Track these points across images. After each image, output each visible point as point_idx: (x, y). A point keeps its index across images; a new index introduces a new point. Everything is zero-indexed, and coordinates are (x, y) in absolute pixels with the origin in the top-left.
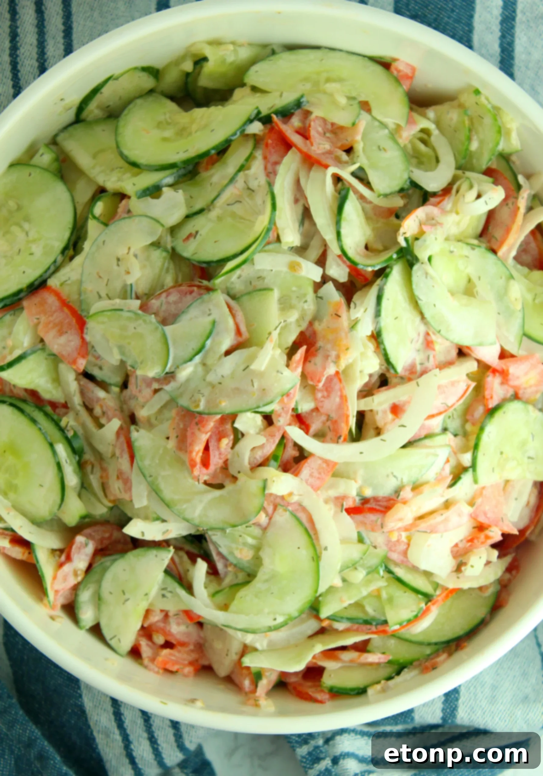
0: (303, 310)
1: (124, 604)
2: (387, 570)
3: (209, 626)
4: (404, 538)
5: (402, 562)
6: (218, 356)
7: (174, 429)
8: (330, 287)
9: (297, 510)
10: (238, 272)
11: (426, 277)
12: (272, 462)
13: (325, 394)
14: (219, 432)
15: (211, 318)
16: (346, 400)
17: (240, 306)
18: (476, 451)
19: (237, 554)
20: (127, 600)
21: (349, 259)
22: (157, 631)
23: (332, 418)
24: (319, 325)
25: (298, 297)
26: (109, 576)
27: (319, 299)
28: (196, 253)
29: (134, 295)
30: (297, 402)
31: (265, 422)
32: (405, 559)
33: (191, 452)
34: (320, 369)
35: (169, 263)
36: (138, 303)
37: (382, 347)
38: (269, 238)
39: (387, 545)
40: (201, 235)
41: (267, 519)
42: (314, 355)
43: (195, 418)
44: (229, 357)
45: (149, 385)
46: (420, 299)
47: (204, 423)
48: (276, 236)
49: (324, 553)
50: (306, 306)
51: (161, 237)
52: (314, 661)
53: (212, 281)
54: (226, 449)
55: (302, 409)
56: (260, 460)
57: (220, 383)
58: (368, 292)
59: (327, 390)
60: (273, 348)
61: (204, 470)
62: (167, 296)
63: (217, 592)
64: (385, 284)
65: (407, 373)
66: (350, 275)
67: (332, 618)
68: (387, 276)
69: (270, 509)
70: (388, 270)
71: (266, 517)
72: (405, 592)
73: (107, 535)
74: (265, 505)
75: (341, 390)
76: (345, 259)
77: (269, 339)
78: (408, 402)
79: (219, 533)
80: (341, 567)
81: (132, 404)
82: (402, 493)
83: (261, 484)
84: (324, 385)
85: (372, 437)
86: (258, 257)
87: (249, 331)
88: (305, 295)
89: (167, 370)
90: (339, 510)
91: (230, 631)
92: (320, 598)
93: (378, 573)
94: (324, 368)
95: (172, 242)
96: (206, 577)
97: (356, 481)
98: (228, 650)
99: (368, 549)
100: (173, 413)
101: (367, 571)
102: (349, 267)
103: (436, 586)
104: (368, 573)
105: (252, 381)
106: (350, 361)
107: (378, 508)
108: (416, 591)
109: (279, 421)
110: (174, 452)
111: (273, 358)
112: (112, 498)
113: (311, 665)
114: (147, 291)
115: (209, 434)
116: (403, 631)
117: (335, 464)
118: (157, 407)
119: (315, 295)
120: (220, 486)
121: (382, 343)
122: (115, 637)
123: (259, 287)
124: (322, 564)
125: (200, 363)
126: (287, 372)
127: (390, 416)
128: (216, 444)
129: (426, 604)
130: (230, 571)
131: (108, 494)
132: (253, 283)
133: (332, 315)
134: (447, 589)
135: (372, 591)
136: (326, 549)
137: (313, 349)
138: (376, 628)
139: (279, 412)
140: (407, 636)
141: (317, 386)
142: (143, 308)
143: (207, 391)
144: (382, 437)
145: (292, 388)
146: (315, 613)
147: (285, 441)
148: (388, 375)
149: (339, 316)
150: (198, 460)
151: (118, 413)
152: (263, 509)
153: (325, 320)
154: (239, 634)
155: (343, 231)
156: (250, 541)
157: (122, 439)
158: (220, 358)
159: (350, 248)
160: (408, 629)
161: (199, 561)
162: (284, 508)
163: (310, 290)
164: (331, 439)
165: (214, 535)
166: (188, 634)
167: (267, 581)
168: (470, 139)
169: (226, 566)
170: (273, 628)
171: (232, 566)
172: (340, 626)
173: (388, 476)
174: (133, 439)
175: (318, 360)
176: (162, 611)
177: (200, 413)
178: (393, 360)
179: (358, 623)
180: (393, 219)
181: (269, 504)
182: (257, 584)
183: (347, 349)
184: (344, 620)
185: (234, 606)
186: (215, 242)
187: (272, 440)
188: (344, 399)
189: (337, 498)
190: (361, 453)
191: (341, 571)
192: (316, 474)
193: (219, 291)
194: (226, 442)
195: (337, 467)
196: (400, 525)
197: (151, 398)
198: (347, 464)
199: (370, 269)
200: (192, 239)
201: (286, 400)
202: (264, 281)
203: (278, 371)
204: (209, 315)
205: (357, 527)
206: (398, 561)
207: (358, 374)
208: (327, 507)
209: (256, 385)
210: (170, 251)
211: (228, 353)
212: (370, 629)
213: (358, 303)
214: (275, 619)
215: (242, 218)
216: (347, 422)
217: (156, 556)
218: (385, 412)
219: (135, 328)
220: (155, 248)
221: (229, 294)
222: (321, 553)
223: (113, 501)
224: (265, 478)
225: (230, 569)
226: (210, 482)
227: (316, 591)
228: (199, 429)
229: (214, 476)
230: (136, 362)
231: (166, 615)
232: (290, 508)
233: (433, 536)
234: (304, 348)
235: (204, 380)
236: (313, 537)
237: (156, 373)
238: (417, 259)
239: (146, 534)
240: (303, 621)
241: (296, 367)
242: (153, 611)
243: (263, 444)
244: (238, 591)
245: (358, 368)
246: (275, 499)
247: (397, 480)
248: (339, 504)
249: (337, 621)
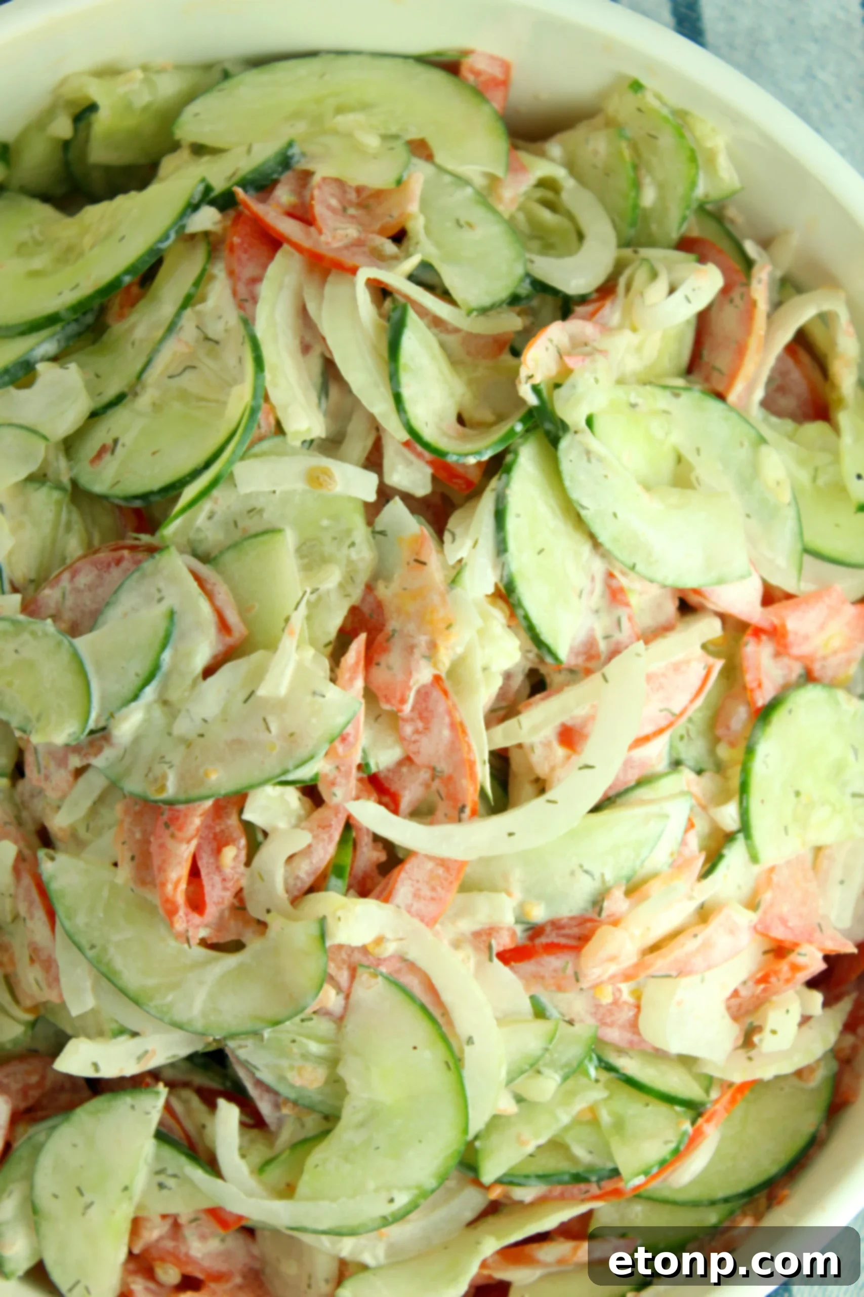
0: (350, 562)
1: (84, 1214)
2: (603, 1065)
3: (267, 1233)
4: (626, 996)
5: (631, 1043)
6: (189, 681)
7: (124, 843)
8: (397, 508)
9: (399, 971)
10: (207, 506)
11: (589, 460)
12: (334, 881)
13: (420, 725)
14: (215, 835)
15: (163, 608)
16: (464, 732)
17: (220, 572)
18: (745, 796)
19: (294, 1078)
20: (89, 1206)
21: (426, 446)
22: (163, 1260)
23: (442, 772)
24: (386, 587)
25: (334, 539)
26: (46, 1161)
27: (379, 537)
28: (118, 482)
29: (7, 586)
30: (364, 751)
31: (308, 802)
32: (636, 1038)
33: (163, 884)
34: (400, 677)
35: (69, 512)
36: (17, 598)
37: (520, 612)
38: (259, 427)
39: (594, 1014)
40: (123, 445)
41: (341, 998)
42: (385, 650)
43: (162, 814)
44: (211, 680)
45: (62, 762)
46: (583, 507)
47: (182, 820)
48: (272, 422)
49: (467, 1049)
50: (354, 554)
51: (46, 461)
52: (486, 1272)
53: (158, 534)
54: (234, 868)
55: (377, 765)
56: (308, 881)
57: (202, 735)
58: (475, 507)
59: (421, 717)
60: (298, 647)
61: (196, 918)
62: (73, 577)
63: (268, 1162)
64: (507, 485)
65: (580, 660)
66: (434, 479)
67: (505, 1179)
68: (508, 470)
69: (343, 977)
70: (509, 458)
71: (338, 994)
72: (647, 1105)
73: (34, 1079)
74: (332, 969)
75: (450, 713)
76: (419, 448)
77: (286, 631)
78: (591, 718)
79: (250, 1042)
80: (508, 1073)
81: (38, 805)
82: (606, 904)
83: (314, 929)
84: (413, 709)
85: (528, 799)
86: (240, 469)
87: (245, 621)
88: (349, 532)
89: (91, 725)
90: (485, 957)
91: (307, 1238)
92: (477, 1144)
93: (586, 1074)
94: (409, 674)
95: (71, 469)
96: (241, 1135)
97: (509, 894)
98: (310, 1277)
99: (556, 1030)
100: (116, 812)
101: (562, 1073)
102: (431, 463)
103: (709, 1082)
104: (565, 1078)
105: (265, 720)
106: (459, 650)
107: (563, 941)
108: (669, 1099)
109: (335, 795)
110: (132, 890)
111: (300, 667)
112: (28, 1003)
113: (480, 1282)
114: (33, 576)
115: (194, 843)
116: (654, 1184)
117: (462, 864)
118: (88, 803)
119: (370, 529)
120: (236, 946)
121: (519, 605)
122: (77, 1283)
123: (253, 531)
124: (467, 1073)
125: (156, 701)
126: (333, 692)
127: (560, 752)
128: (212, 860)
129: (693, 1123)
130: (287, 1116)
131: (21, 997)
132: (240, 525)
133: (408, 564)
134: (730, 1085)
135: (580, 1113)
136: (470, 1041)
137: (380, 638)
138: (600, 1188)
139: (331, 777)
140: (666, 1194)
141: (400, 711)
142: (30, 608)
143: (176, 756)
144: (549, 795)
145: (348, 723)
146: (471, 1175)
147: (354, 834)
148: (543, 670)
149: (424, 563)
150: (180, 898)
151: (12, 829)
152: (331, 979)
153: (396, 576)
154: (326, 1241)
155: (407, 392)
156: (315, 1048)
157: (27, 880)
158: (194, 684)
159: (427, 424)
160: (665, 1180)
161: (222, 1103)
162: (372, 970)
163: (358, 521)
164: (446, 815)
165: (240, 1047)
166: (227, 1255)
167: (362, 1125)
168: (637, 185)
169: (277, 1106)
170: (390, 1219)
171: (290, 1105)
172: (526, 1194)
173: (572, 873)
174: (45, 877)
175: (393, 658)
176: (164, 1217)
177: (170, 803)
178: (547, 636)
179: (560, 1183)
180: (507, 357)
181: (339, 968)
182: (344, 1133)
183: (449, 626)
184: (533, 1181)
185: (304, 1185)
186: (154, 453)
187: (326, 837)
188: (458, 728)
189: (477, 935)
190: (511, 834)
191: (510, 1081)
192: (426, 892)
193: (173, 550)
194: (231, 855)
195: (468, 870)
196: (613, 969)
197: (71, 787)
198: (485, 861)
199: (472, 460)
200: (107, 457)
201: (340, 748)
202: (261, 516)
203: (314, 693)
204: (160, 600)
205: (527, 987)
206: (623, 1044)
207: (479, 675)
208: (460, 955)
209: (274, 727)
210: (69, 487)
211: (209, 672)
212: (587, 1192)
213: (458, 531)
214: (392, 1201)
215: (201, 399)
216: (473, 775)
217: (133, 1107)
218: (547, 745)
219: (16, 651)
220: (36, 485)
221: (195, 555)
222: (462, 1051)
223: (34, 1009)
224: (321, 915)
225: (286, 1111)
226: (215, 940)
227: (466, 1130)
228: (173, 836)
229: (220, 925)
230: (28, 719)
231: (176, 1226)
232: (383, 969)
233: (684, 981)
234: (363, 637)
235: (170, 734)
236: (441, 1020)
237: (70, 735)
238: (564, 427)
239: (102, 1065)
240: (451, 1194)
241: (352, 680)
242: (146, 1219)
243: (310, 846)
244: (308, 1153)
245: (478, 661)
246: (349, 956)
247: (594, 879)
248: (483, 946)
249: (519, 1185)
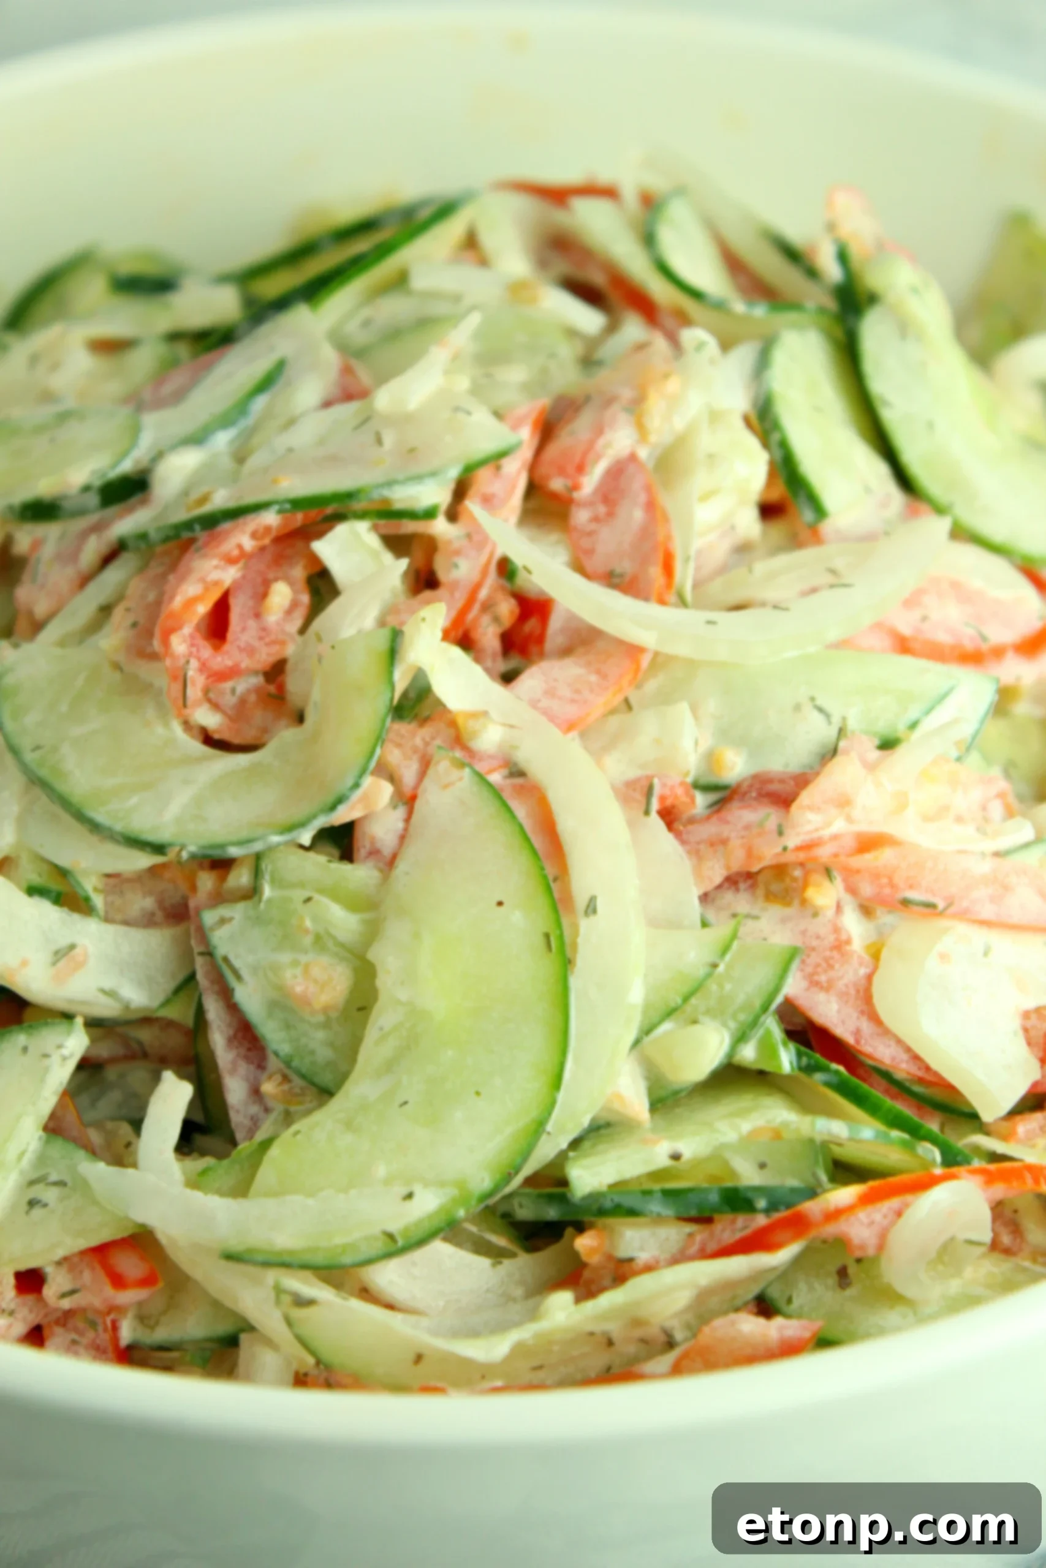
6: (282, 421)
7: (128, 610)
13: (602, 510)
16: (665, 520)
23: (623, 575)
37: (775, 438)
41: (400, 815)
47: (221, 539)
54: (280, 625)
59: (606, 501)
60: (448, 370)
67: (609, 1202)
69: (407, 769)
74: (394, 756)
75: (648, 492)
83: (381, 644)
84: (596, 490)
90: (639, 813)
94: (599, 433)
105: (379, 436)
109: (455, 570)
111: (445, 392)
115: (235, 571)
120: (251, 745)
125: (228, 454)
126: (484, 415)
128: (251, 603)
130: (268, 1109)
136: (590, 908)
139: (456, 549)
141: (576, 491)
145: (498, 456)
156: (340, 921)
158: (288, 425)
161: (171, 1078)
162: (457, 755)
165: (222, 921)
167: (387, 1067)
169: (256, 1085)
170: (400, 1243)
171: (278, 1077)
172: (640, 1245)
173: (798, 708)
178: (809, 473)
181: (406, 757)
185: (268, 1170)
189: (630, 784)
190: (711, 623)
191: (644, 1031)
192: (565, 692)
194: (281, 594)
203: (458, 408)
205: (699, 872)
207: (701, 461)
209: (388, 442)
214: (409, 1196)
216: (667, 568)
222: (575, 926)
226: (224, 736)
228: (202, 556)
229: (239, 712)
246: (427, 744)
247: (830, 723)
248: (640, 797)
249: (632, 1213)
